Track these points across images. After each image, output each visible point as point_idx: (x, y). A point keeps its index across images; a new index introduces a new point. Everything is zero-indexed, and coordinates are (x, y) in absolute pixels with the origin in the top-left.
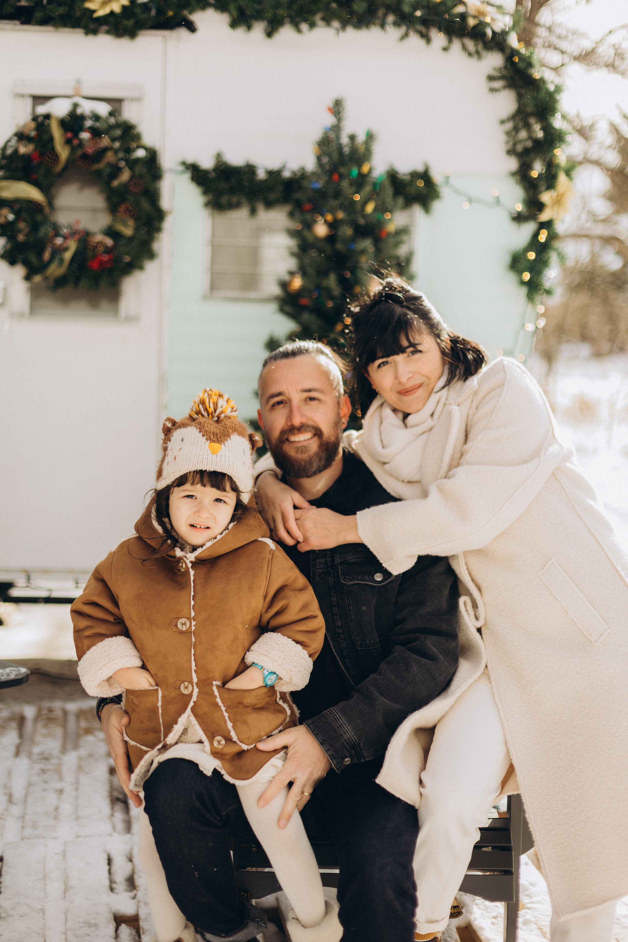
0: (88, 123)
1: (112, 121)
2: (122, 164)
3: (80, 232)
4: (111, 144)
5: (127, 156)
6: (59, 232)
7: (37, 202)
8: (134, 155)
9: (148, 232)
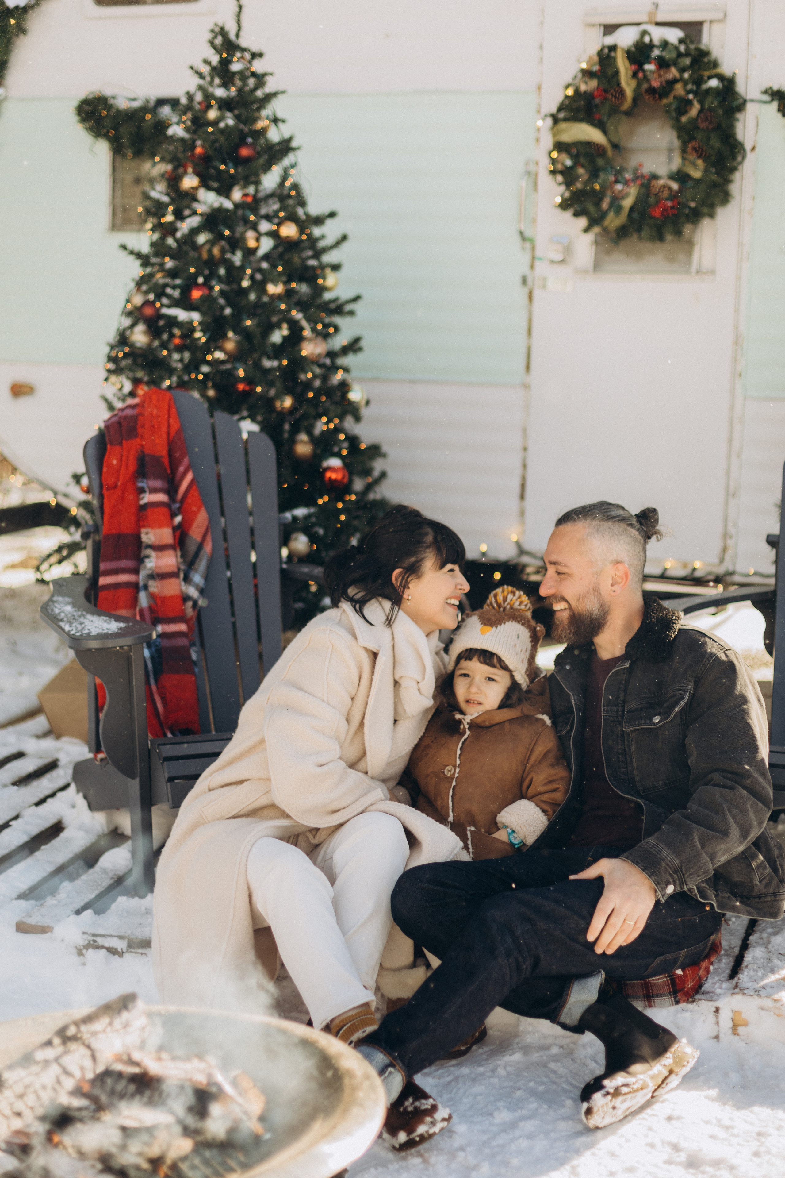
0: (656, 53)
1: (682, 48)
2: (691, 96)
3: (643, 176)
4: (678, 76)
5: (695, 88)
6: (620, 178)
7: (597, 144)
8: (704, 87)
9: (717, 173)
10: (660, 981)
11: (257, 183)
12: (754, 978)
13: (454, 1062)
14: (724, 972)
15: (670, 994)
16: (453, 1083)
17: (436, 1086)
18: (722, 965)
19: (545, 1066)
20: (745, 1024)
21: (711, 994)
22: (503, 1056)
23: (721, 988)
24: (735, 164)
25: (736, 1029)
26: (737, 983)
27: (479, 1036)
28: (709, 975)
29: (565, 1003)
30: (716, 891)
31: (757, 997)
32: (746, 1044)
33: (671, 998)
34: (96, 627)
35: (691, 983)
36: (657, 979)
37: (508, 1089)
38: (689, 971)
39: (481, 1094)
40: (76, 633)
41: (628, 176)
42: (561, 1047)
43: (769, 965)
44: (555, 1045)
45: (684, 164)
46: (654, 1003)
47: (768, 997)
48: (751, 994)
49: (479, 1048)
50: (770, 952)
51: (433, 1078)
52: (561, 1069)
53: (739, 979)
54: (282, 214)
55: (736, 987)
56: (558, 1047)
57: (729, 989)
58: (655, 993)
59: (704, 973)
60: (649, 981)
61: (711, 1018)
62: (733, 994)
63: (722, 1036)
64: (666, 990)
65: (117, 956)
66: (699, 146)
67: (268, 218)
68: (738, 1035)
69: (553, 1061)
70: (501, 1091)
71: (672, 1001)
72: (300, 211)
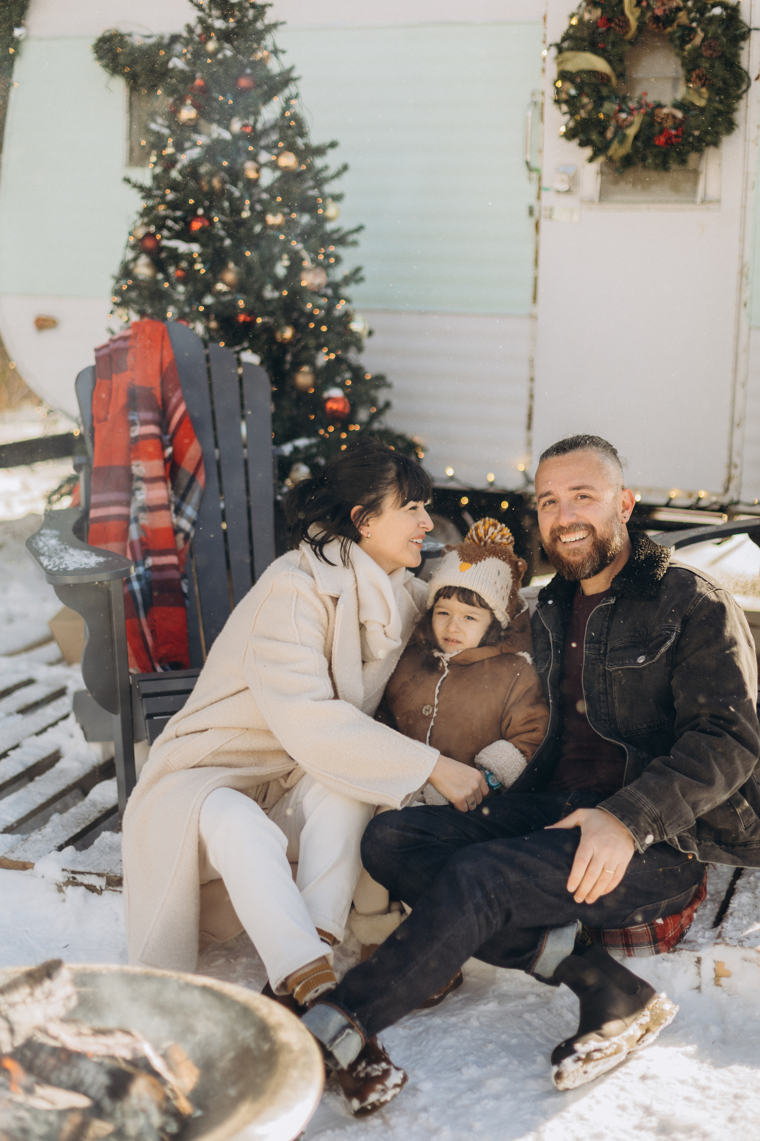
2: (695, 25)
3: (647, 105)
4: (681, 4)
5: (698, 16)
6: (624, 107)
7: (601, 73)
8: (708, 15)
9: (721, 102)
10: (639, 930)
11: (257, 113)
12: (739, 926)
13: (426, 1011)
14: (708, 918)
15: (650, 943)
16: (424, 1035)
17: (406, 1037)
18: (707, 911)
19: (521, 1017)
20: (728, 975)
21: (693, 944)
22: (477, 1005)
23: (703, 937)
24: (740, 92)
25: (718, 980)
26: (720, 932)
27: (454, 983)
28: (693, 923)
29: (540, 953)
30: (699, 840)
31: (740, 948)
32: (729, 995)
33: (651, 947)
34: (74, 562)
35: (672, 932)
36: (637, 928)
37: (480, 1042)
38: (670, 920)
39: (451, 1048)
40: (53, 568)
41: (632, 105)
42: (538, 995)
43: (755, 912)
44: (533, 993)
45: (688, 93)
46: (634, 952)
47: (751, 948)
48: (735, 944)
49: (454, 995)
50: (757, 898)
51: (404, 1028)
52: (536, 1020)
53: (722, 928)
54: (281, 145)
55: (719, 936)
56: (535, 996)
57: (711, 939)
58: (634, 942)
59: (687, 921)
60: (628, 929)
61: (693, 969)
62: (716, 944)
63: (703, 987)
64: (646, 939)
65: (95, 894)
66: (703, 75)
67: (268, 148)
68: (721, 986)
69: (528, 1011)
70: (472, 1044)
71: (652, 951)
72: (300, 142)
